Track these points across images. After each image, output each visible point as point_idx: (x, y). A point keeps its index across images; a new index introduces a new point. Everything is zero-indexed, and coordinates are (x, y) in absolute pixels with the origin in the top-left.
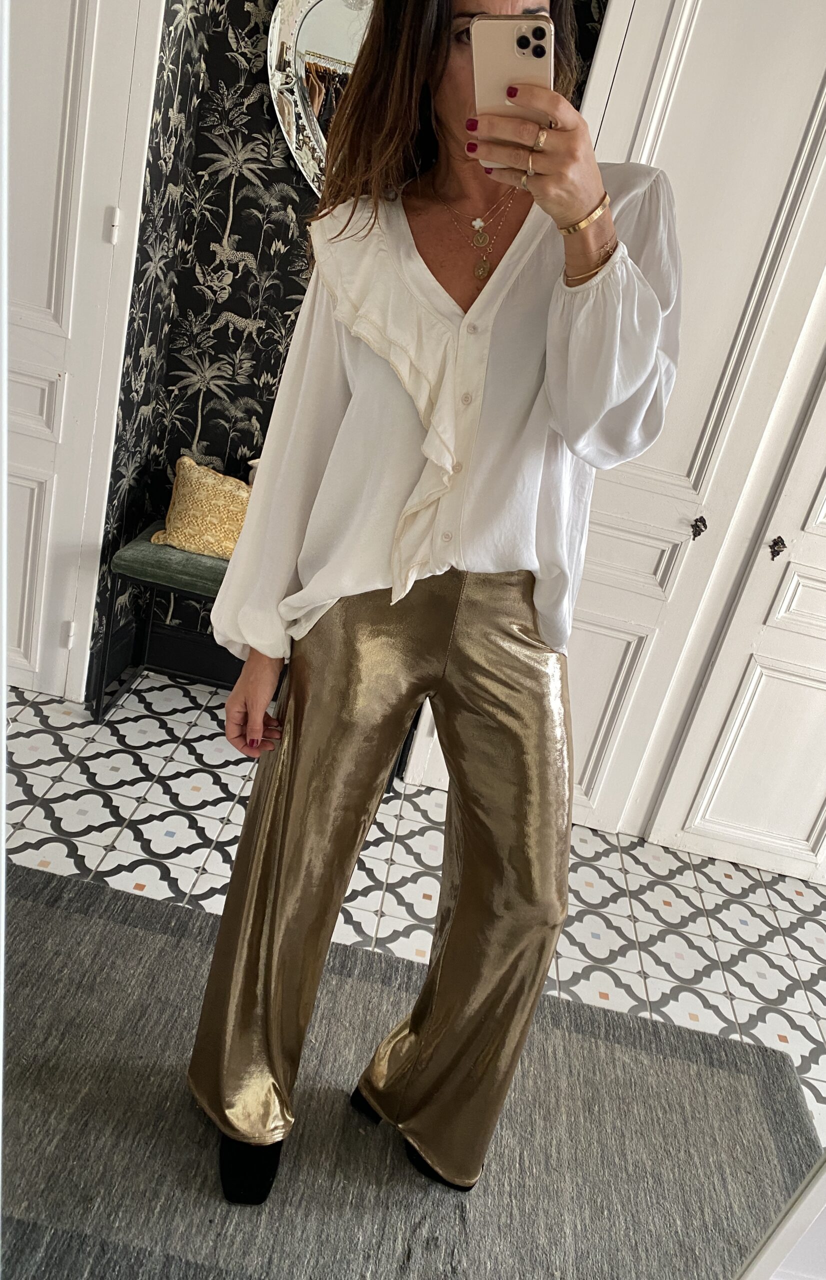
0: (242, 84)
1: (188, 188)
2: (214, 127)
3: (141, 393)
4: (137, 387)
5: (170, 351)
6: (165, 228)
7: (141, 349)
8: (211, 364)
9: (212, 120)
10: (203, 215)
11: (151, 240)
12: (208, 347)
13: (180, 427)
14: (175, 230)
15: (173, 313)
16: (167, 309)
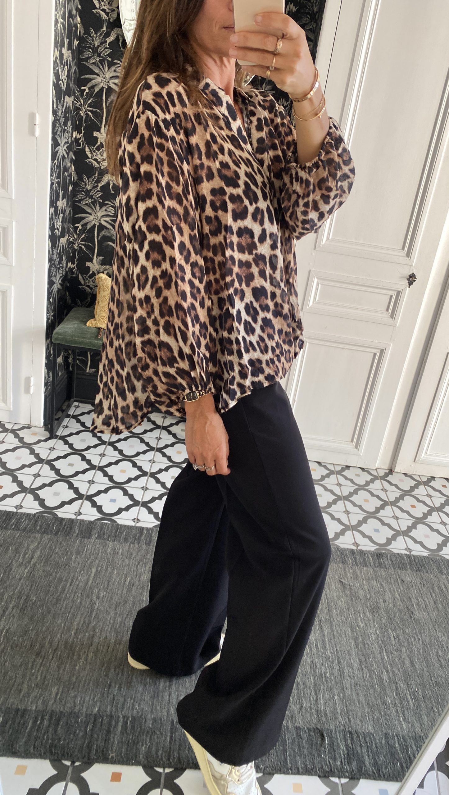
0: (105, 29)
1: (77, 98)
2: (89, 58)
3: (60, 230)
4: (57, 226)
5: (74, 202)
6: (65, 124)
7: (58, 202)
8: (101, 207)
9: (88, 53)
10: (87, 114)
11: (59, 132)
12: (98, 198)
13: (84, 249)
14: (71, 125)
15: (74, 178)
16: (70, 175)
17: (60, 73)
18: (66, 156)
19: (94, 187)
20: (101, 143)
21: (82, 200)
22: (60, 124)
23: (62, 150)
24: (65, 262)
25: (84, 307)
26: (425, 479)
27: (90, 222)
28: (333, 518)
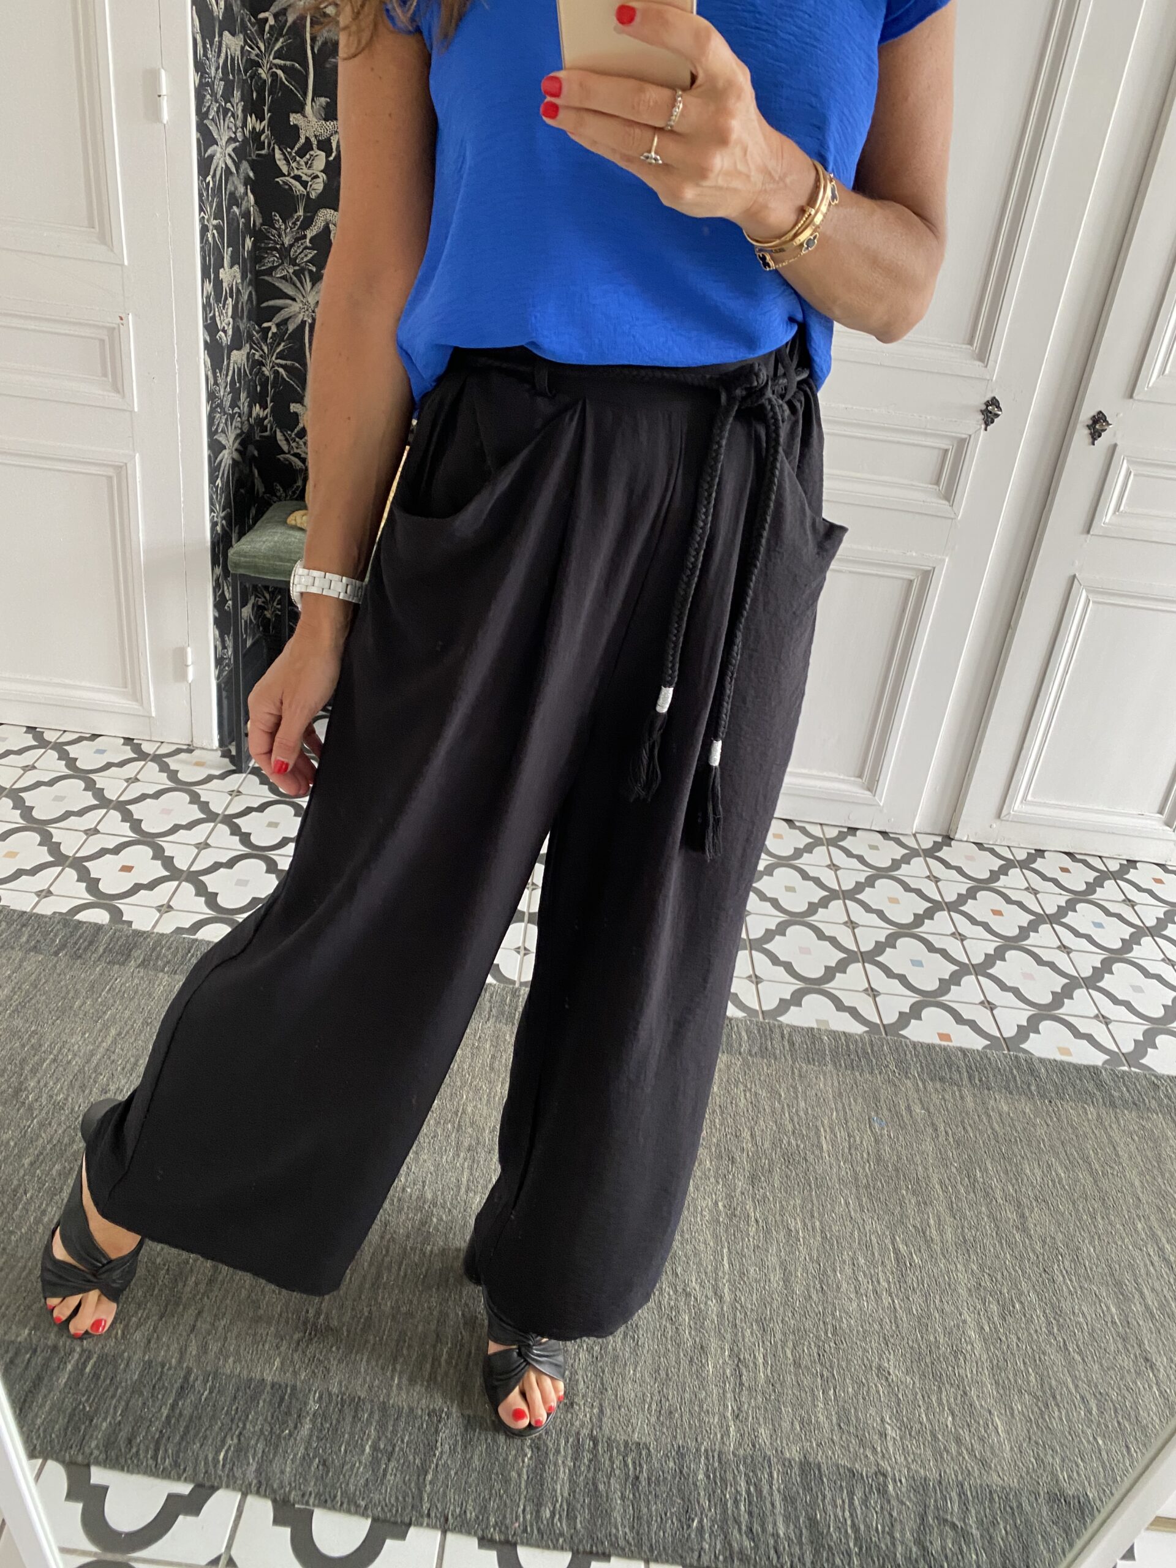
1: (250, 40)
3: (230, 332)
4: (224, 324)
5: (258, 274)
6: (227, 96)
7: (221, 270)
10: (275, 75)
11: (213, 113)
12: (308, 261)
13: (285, 376)
14: (242, 99)
15: (254, 221)
16: (246, 215)
18: (234, 170)
19: (297, 240)
20: (307, 139)
21: (274, 268)
22: (214, 94)
23: (222, 155)
24: (246, 404)
25: (291, 499)
26: (1021, 855)
27: (295, 316)
28: (820, 935)
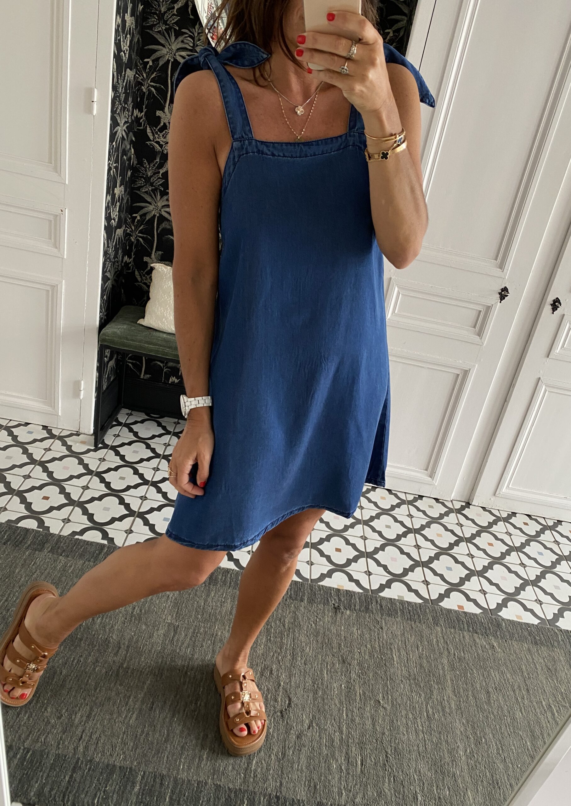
1: (139, 72)
2: (155, 25)
3: (117, 220)
4: (114, 216)
5: (133, 189)
6: (126, 101)
7: (116, 189)
8: (162, 197)
9: (152, 20)
10: (150, 90)
11: (118, 110)
12: (159, 185)
13: (142, 242)
14: (132, 102)
15: (133, 162)
16: (129, 159)
17: (122, 43)
18: (126, 137)
19: (154, 174)
20: (164, 124)
21: (142, 187)
22: (120, 101)
23: (121, 131)
24: (121, 256)
26: (505, 515)
27: (150, 212)
28: (402, 552)
